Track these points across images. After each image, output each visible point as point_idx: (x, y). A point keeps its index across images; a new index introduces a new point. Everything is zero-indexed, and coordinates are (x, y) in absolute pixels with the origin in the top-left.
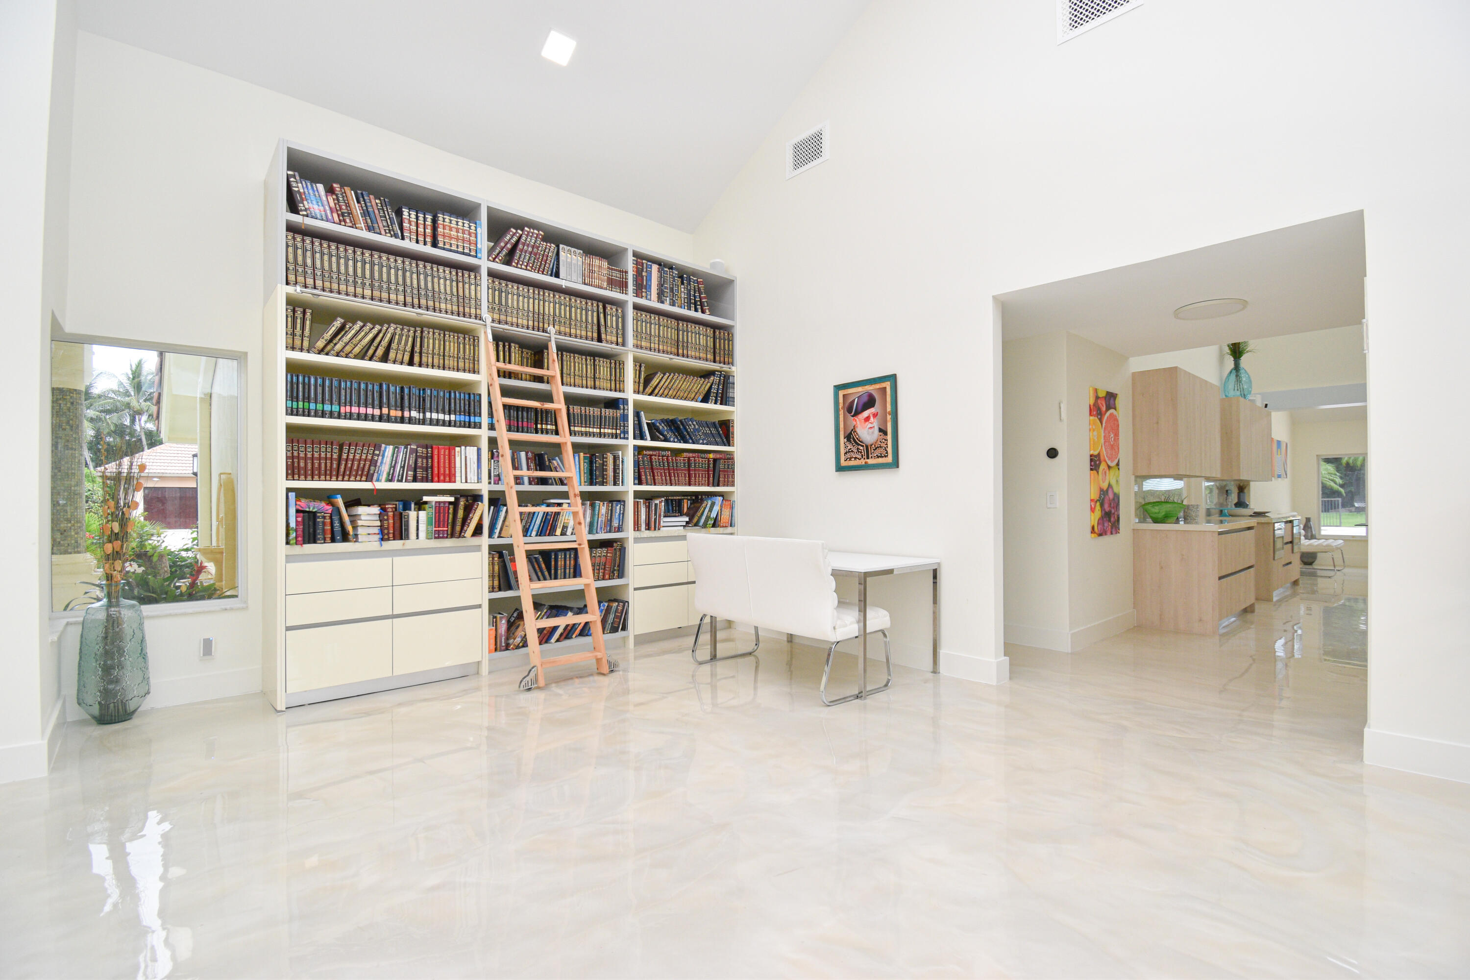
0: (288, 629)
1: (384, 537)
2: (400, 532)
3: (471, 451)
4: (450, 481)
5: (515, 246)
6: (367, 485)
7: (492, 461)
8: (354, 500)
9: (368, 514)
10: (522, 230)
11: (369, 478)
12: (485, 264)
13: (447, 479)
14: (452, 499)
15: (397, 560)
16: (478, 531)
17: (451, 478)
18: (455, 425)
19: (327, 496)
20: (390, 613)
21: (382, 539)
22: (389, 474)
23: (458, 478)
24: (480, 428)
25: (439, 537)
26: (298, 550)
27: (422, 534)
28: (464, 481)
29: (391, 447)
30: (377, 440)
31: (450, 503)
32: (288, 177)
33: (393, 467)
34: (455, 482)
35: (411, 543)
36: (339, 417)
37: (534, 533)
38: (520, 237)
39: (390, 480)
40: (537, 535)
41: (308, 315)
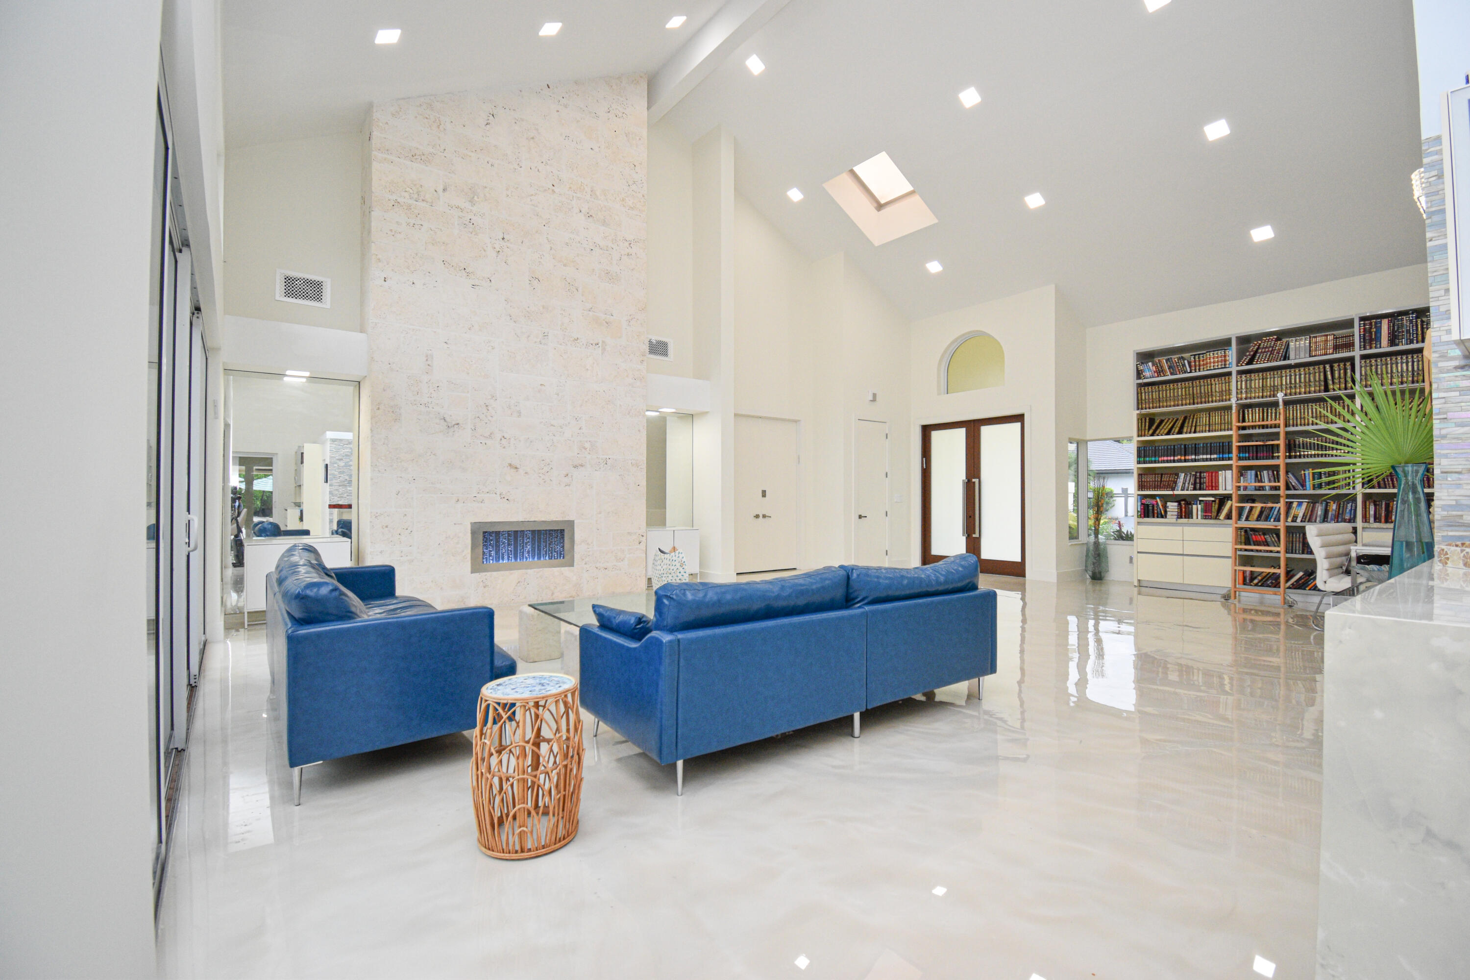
0: (1138, 552)
1: (1180, 516)
2: (1188, 515)
3: (1229, 473)
4: (1216, 490)
5: (1256, 352)
6: (1171, 493)
7: (1242, 478)
8: (1166, 499)
9: (1172, 506)
10: (1261, 340)
11: (1173, 489)
12: (1234, 369)
13: (1214, 488)
14: (1213, 499)
15: (1185, 528)
16: (1229, 517)
17: (1217, 488)
18: (1214, 460)
19: (1153, 497)
20: (1182, 553)
21: (1178, 518)
22: (1182, 487)
23: (1220, 488)
24: (1232, 460)
25: (1206, 519)
26: (1141, 520)
27: (1199, 517)
28: (1224, 489)
29: (1183, 474)
30: (1175, 472)
31: (1213, 501)
32: (1137, 365)
33: (1184, 483)
34: (1218, 490)
35: (1194, 520)
36: (1159, 463)
37: (1272, 520)
38: (1260, 344)
39: (1182, 490)
40: (1274, 521)
41: (1147, 420)
